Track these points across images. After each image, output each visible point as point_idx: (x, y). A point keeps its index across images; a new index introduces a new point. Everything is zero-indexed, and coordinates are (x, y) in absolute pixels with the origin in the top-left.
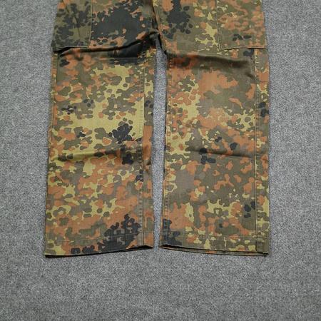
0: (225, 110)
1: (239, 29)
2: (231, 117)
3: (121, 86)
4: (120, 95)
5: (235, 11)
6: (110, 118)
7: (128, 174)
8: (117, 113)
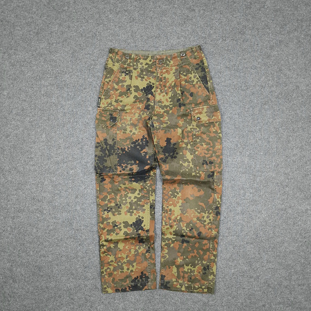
0: (196, 210)
1: (207, 156)
2: (199, 215)
3: (136, 194)
4: (136, 200)
5: (205, 142)
6: (131, 215)
7: (142, 249)
8: (135, 211)
